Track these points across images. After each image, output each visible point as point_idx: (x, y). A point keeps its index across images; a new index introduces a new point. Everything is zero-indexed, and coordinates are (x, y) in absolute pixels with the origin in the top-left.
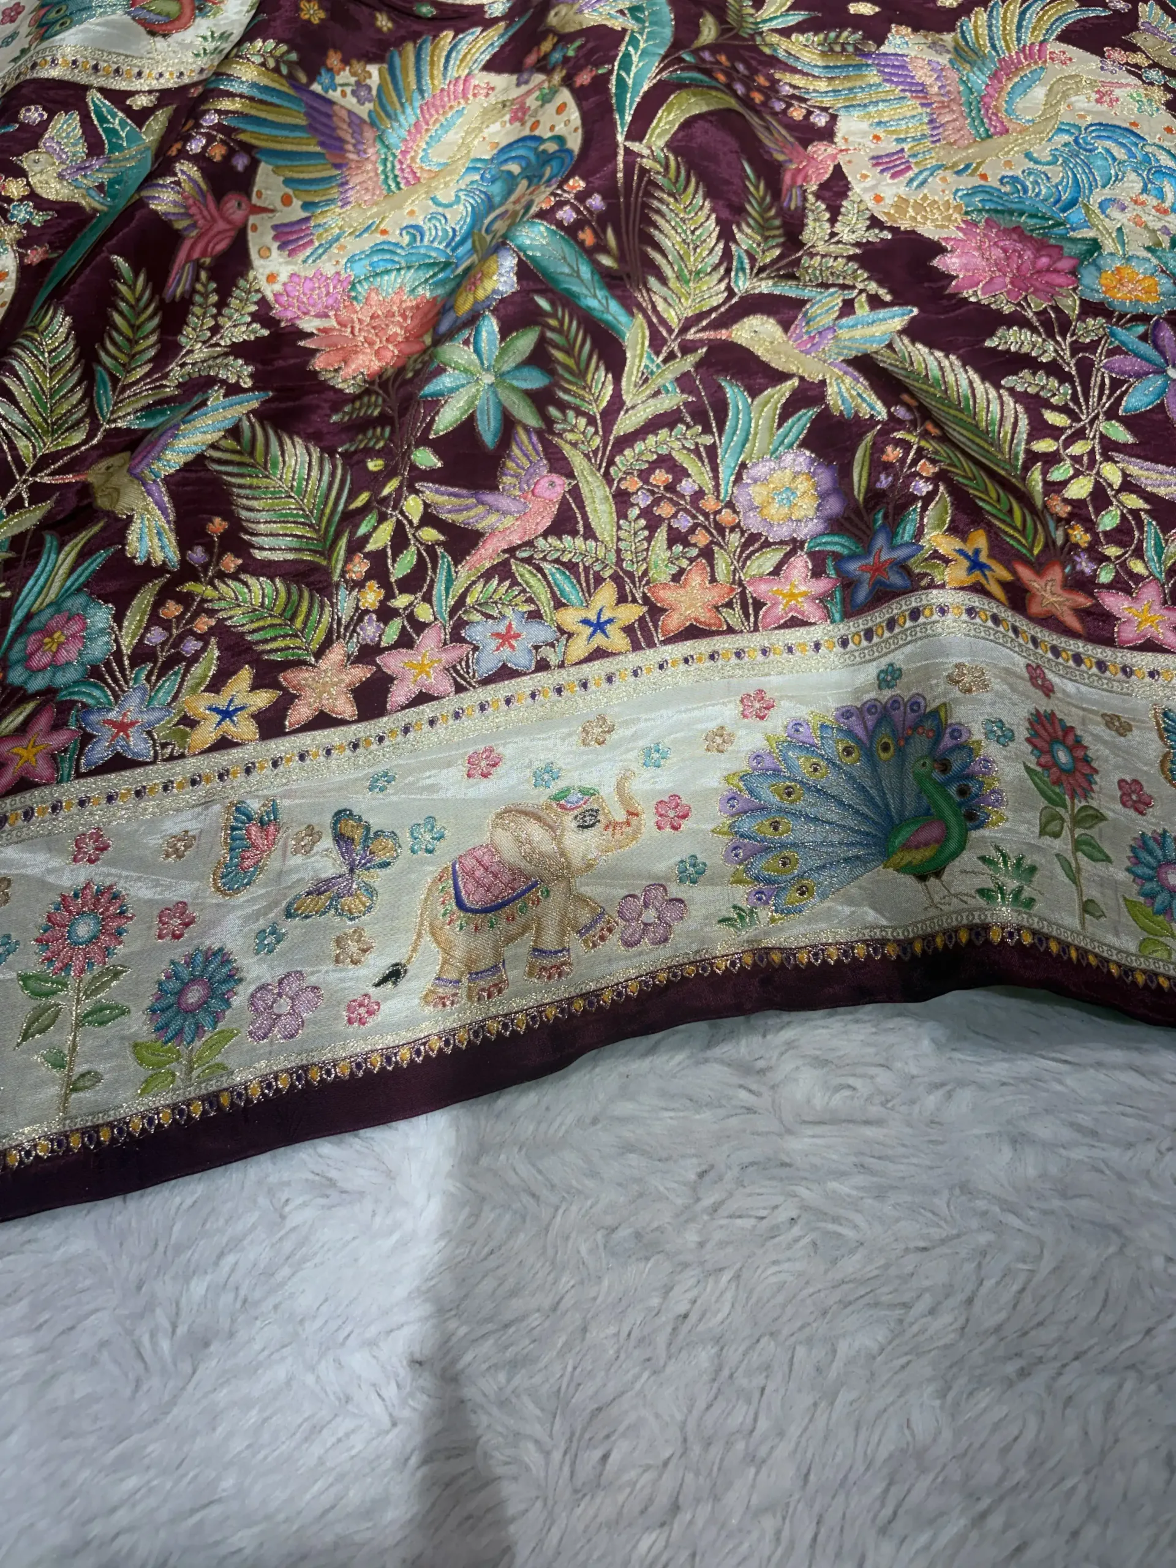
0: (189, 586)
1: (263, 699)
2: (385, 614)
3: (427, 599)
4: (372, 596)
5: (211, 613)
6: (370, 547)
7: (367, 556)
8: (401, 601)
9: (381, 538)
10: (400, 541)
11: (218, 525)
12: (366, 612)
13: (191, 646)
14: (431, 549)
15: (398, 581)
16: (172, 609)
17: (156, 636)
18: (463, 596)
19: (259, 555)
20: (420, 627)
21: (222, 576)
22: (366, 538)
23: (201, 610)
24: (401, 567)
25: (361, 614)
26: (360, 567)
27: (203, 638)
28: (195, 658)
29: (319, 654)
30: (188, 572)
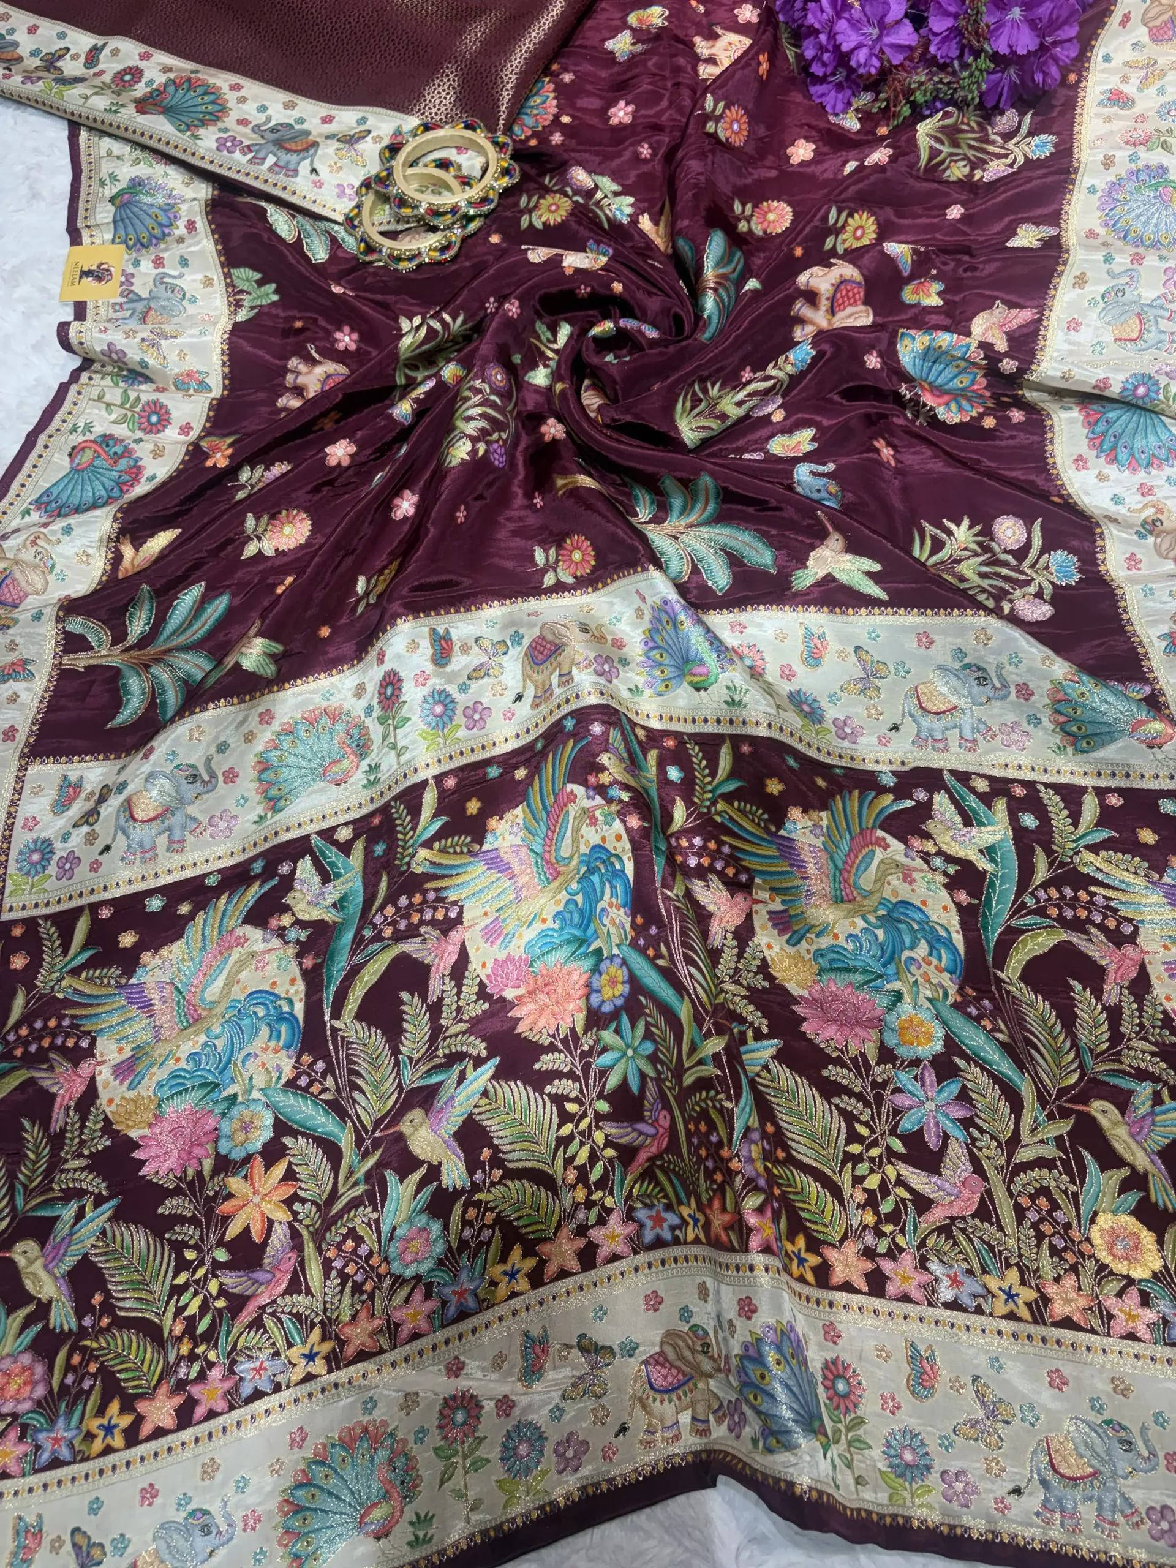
0: (479, 1196)
1: (531, 1263)
2: (589, 1204)
3: (611, 1193)
4: (580, 1194)
5: (492, 1210)
6: (577, 1162)
7: (576, 1168)
8: (597, 1196)
9: (582, 1157)
10: (593, 1158)
11: (486, 1153)
12: (579, 1204)
13: (487, 1233)
14: (611, 1161)
15: (595, 1183)
16: (471, 1213)
17: (468, 1233)
18: (631, 1192)
19: (510, 1166)
20: (609, 1211)
21: (493, 1184)
22: (574, 1157)
23: (486, 1209)
24: (595, 1174)
25: (576, 1206)
26: (572, 1175)
27: (491, 1227)
28: (489, 1242)
29: (555, 1233)
30: (476, 1188)
